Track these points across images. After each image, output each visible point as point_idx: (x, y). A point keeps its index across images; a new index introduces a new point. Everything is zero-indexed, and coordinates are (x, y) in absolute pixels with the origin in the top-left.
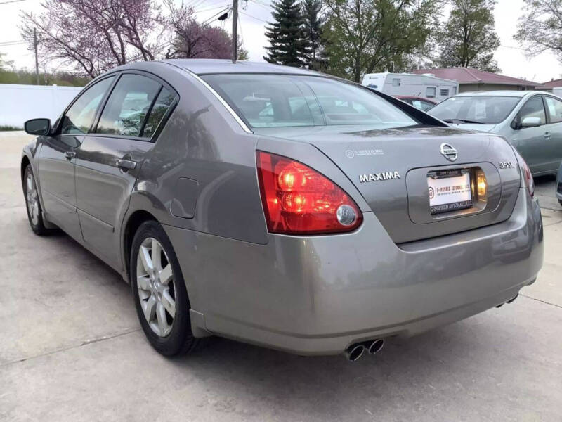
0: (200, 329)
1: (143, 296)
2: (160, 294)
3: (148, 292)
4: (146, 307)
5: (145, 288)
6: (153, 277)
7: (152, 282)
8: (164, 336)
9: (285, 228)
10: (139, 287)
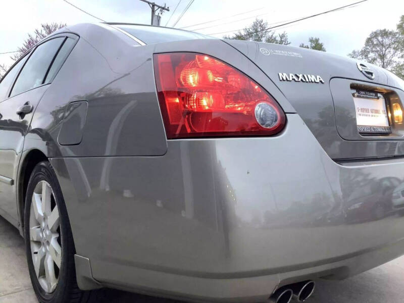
0: (87, 279)
1: (34, 248)
2: (48, 243)
3: (38, 243)
4: (36, 259)
5: (35, 240)
6: (43, 225)
7: (42, 231)
8: (51, 291)
9: (189, 131)
10: (31, 239)
